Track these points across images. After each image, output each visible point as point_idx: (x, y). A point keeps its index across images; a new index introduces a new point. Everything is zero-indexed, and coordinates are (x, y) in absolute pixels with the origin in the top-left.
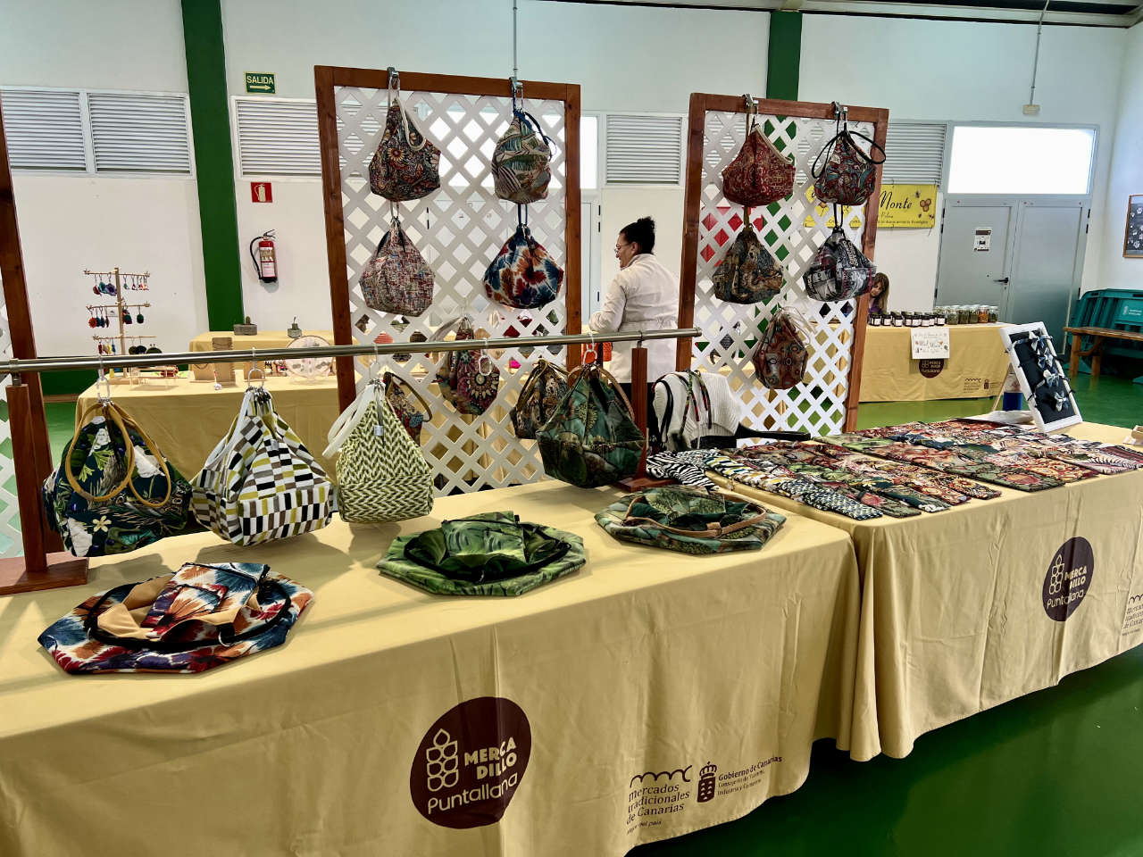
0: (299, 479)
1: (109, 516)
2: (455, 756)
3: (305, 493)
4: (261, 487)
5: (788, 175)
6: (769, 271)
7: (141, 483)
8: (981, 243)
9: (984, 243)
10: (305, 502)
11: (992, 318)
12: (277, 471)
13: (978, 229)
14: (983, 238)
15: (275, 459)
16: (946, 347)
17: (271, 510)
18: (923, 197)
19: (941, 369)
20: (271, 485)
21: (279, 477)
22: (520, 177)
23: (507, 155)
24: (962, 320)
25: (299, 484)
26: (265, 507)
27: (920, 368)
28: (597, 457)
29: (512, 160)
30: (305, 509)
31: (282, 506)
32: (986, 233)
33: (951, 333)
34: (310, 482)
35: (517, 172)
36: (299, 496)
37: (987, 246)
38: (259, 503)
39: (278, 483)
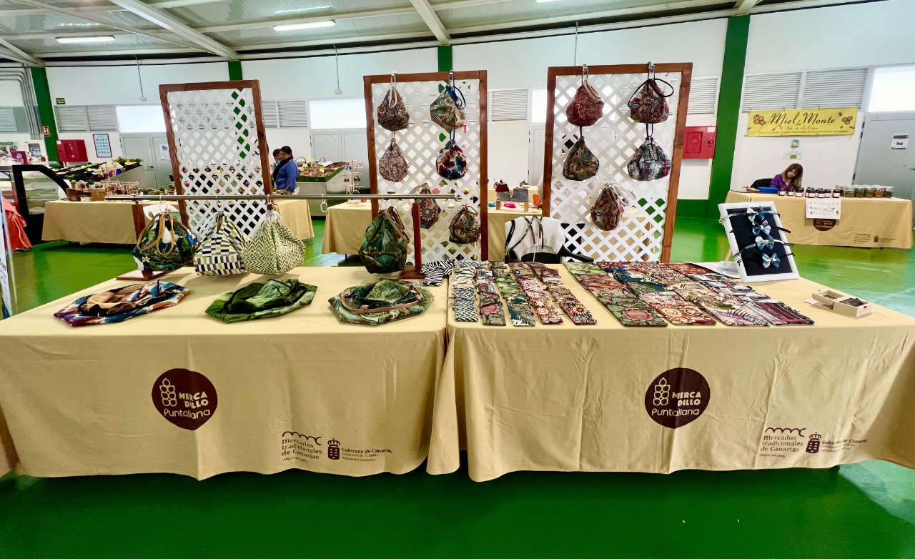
0: (222, 251)
1: (149, 257)
2: (173, 392)
3: (224, 258)
4: (204, 253)
5: (598, 107)
6: (588, 162)
7: (162, 245)
8: (898, 144)
9: (902, 144)
10: (225, 261)
11: (887, 194)
12: (213, 247)
13: (896, 134)
14: (900, 141)
15: (214, 242)
16: (837, 212)
17: (208, 262)
18: (845, 115)
19: (833, 226)
20: (209, 252)
21: (214, 249)
22: (441, 117)
23: (435, 107)
24: (857, 195)
25: (222, 253)
26: (205, 261)
27: (814, 224)
28: (372, 258)
29: (437, 110)
30: (226, 265)
31: (214, 262)
32: (904, 137)
33: (843, 203)
34: (227, 253)
35: (440, 115)
36: (222, 258)
37: (905, 145)
38: (202, 259)
39: (212, 252)
